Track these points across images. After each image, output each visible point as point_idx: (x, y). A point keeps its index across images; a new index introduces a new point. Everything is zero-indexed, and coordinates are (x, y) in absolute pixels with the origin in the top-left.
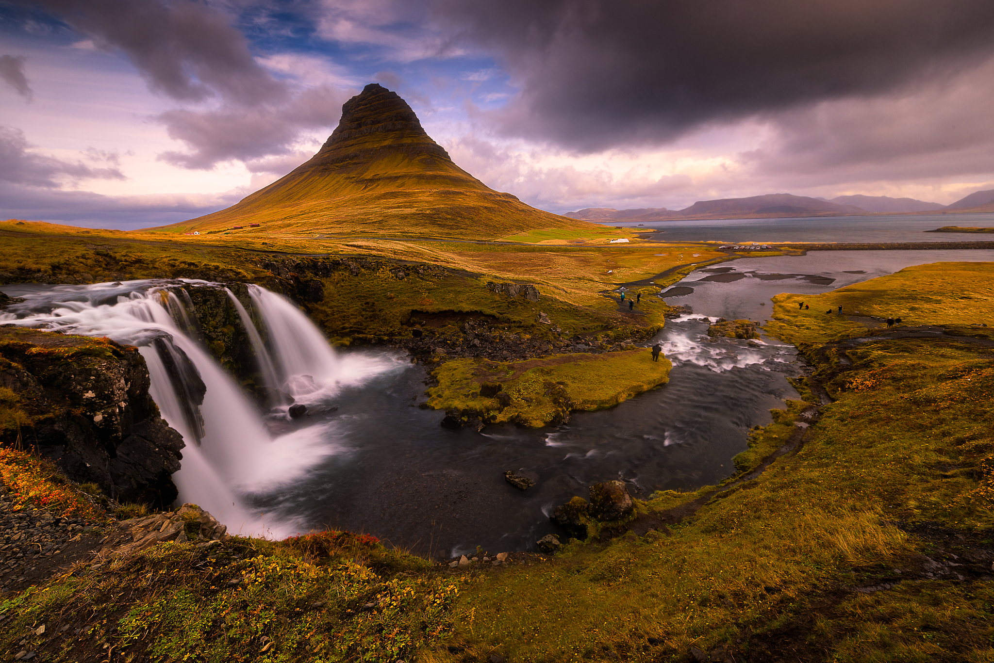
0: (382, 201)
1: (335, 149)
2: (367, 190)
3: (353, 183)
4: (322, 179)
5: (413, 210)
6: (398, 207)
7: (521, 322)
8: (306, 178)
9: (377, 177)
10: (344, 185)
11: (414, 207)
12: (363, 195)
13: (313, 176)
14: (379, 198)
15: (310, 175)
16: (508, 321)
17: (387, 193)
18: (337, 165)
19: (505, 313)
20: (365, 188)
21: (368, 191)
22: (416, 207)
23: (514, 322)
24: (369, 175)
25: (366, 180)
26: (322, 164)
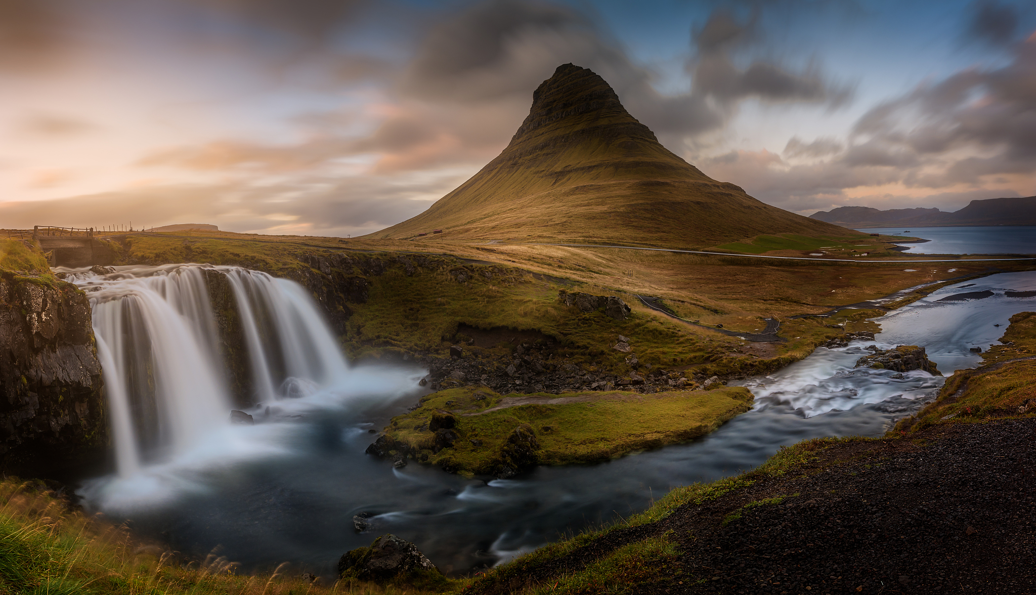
0: (571, 198)
1: (525, 141)
2: (557, 184)
3: (542, 177)
4: (509, 176)
5: (604, 208)
6: (588, 205)
7: (587, 348)
8: (494, 176)
9: (568, 169)
10: (533, 181)
11: (606, 204)
12: (550, 191)
13: (501, 174)
14: (567, 194)
15: (498, 172)
16: (572, 344)
17: (577, 188)
18: (526, 158)
19: (571, 334)
20: (555, 183)
21: (558, 186)
22: (609, 203)
23: (578, 347)
24: (558, 168)
25: (556, 173)
26: (510, 159)
